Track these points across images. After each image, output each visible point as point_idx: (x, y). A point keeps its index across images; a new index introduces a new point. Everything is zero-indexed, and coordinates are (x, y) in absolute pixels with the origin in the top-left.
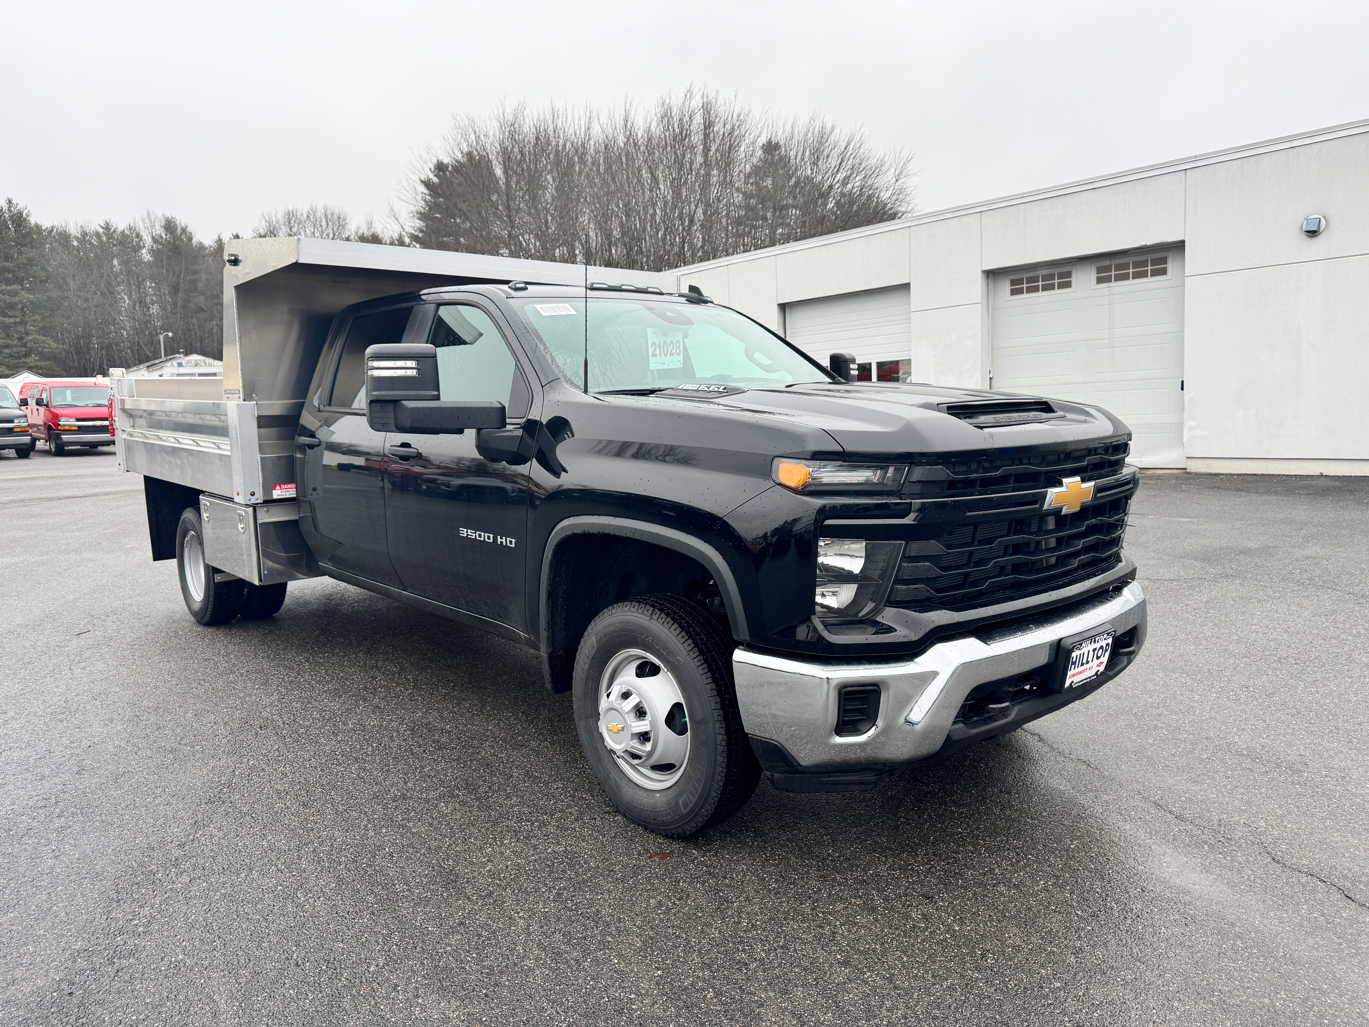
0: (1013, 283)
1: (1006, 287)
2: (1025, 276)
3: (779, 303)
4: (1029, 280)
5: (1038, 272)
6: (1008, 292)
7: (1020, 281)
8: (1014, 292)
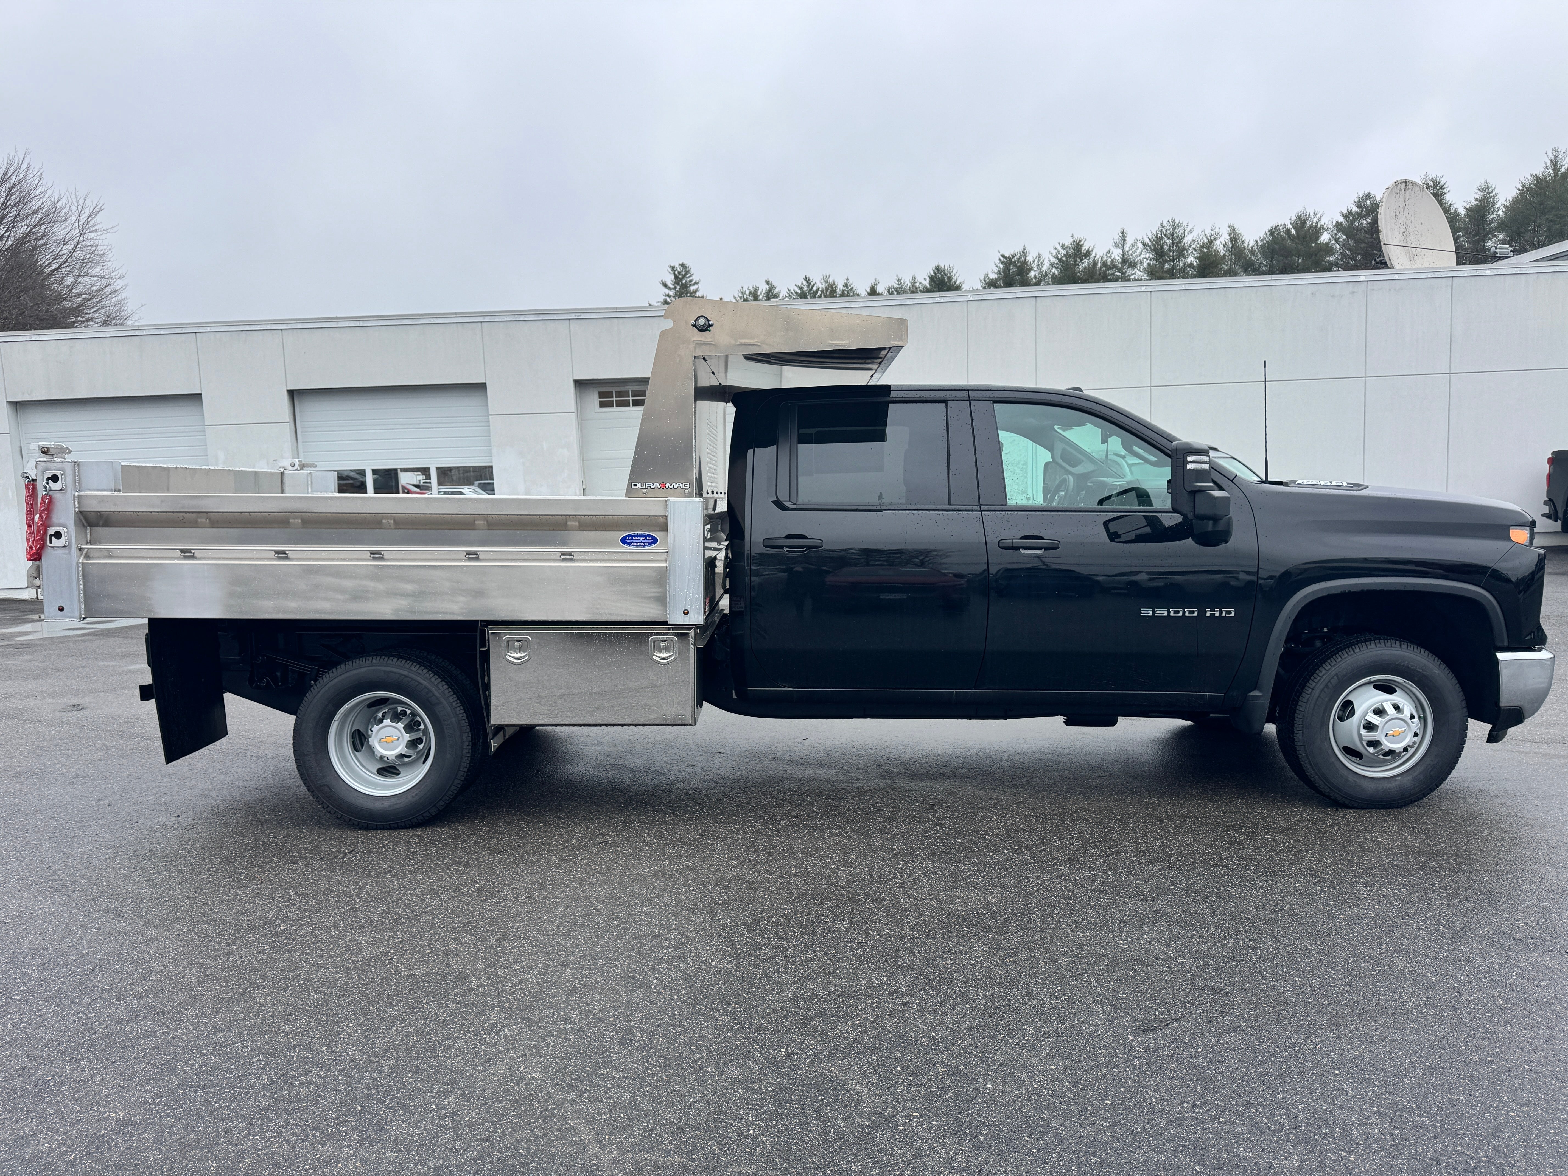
0: (601, 395)
1: (594, 399)
2: (614, 390)
3: (289, 388)
4: (619, 394)
5: (628, 387)
6: (597, 404)
7: (609, 395)
8: (602, 405)
